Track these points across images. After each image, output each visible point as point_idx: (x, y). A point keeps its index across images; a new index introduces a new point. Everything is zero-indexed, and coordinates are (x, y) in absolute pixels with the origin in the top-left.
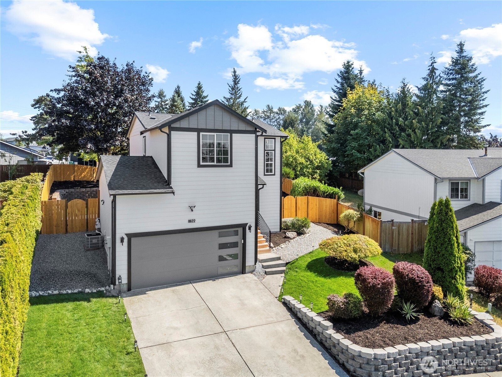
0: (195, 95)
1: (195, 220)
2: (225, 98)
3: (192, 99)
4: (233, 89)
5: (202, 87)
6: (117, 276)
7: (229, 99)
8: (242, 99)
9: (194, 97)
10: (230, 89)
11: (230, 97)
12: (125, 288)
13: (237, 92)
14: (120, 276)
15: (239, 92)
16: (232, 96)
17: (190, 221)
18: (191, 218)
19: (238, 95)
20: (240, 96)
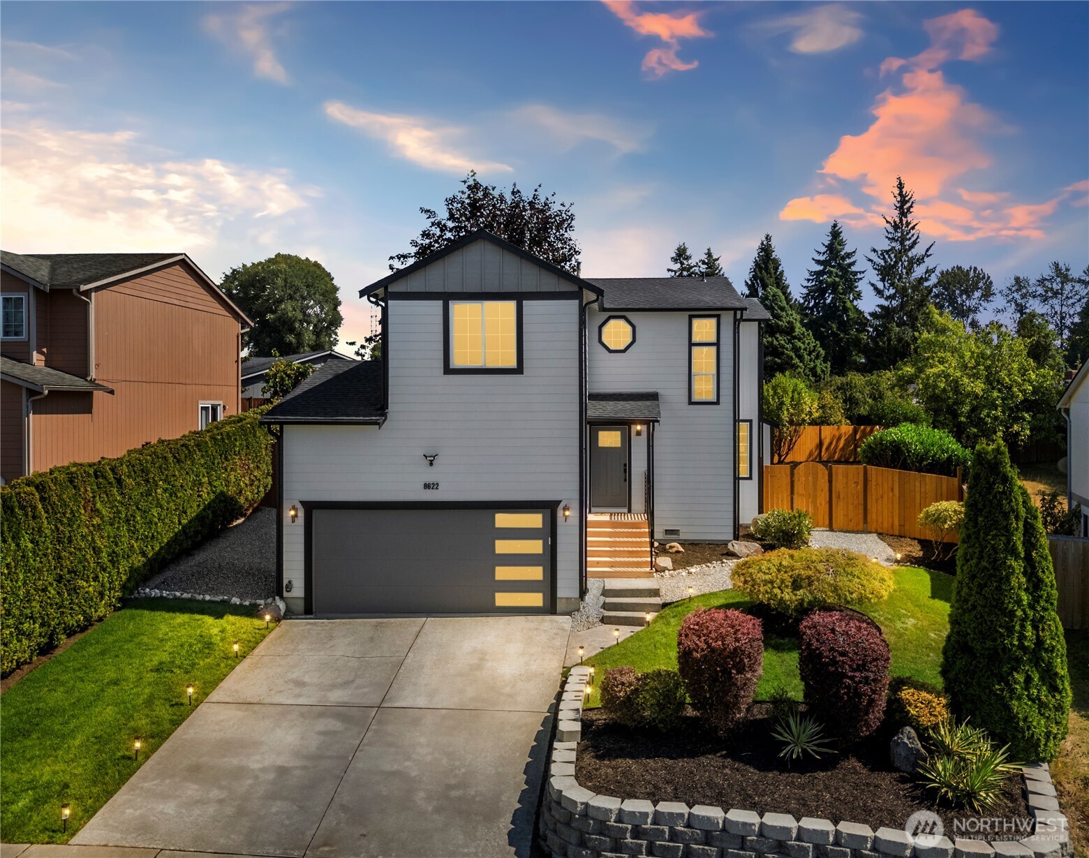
0: (824, 253)
1: (438, 484)
2: (874, 250)
3: (818, 262)
4: (896, 227)
5: (841, 232)
6: (285, 582)
7: (887, 252)
8: (918, 251)
9: (822, 258)
10: (890, 229)
11: (890, 248)
12: (300, 606)
13: (907, 234)
14: (290, 582)
15: (912, 232)
16: (894, 244)
17: (427, 486)
18: (430, 480)
19: (911, 241)
20: (915, 243)
